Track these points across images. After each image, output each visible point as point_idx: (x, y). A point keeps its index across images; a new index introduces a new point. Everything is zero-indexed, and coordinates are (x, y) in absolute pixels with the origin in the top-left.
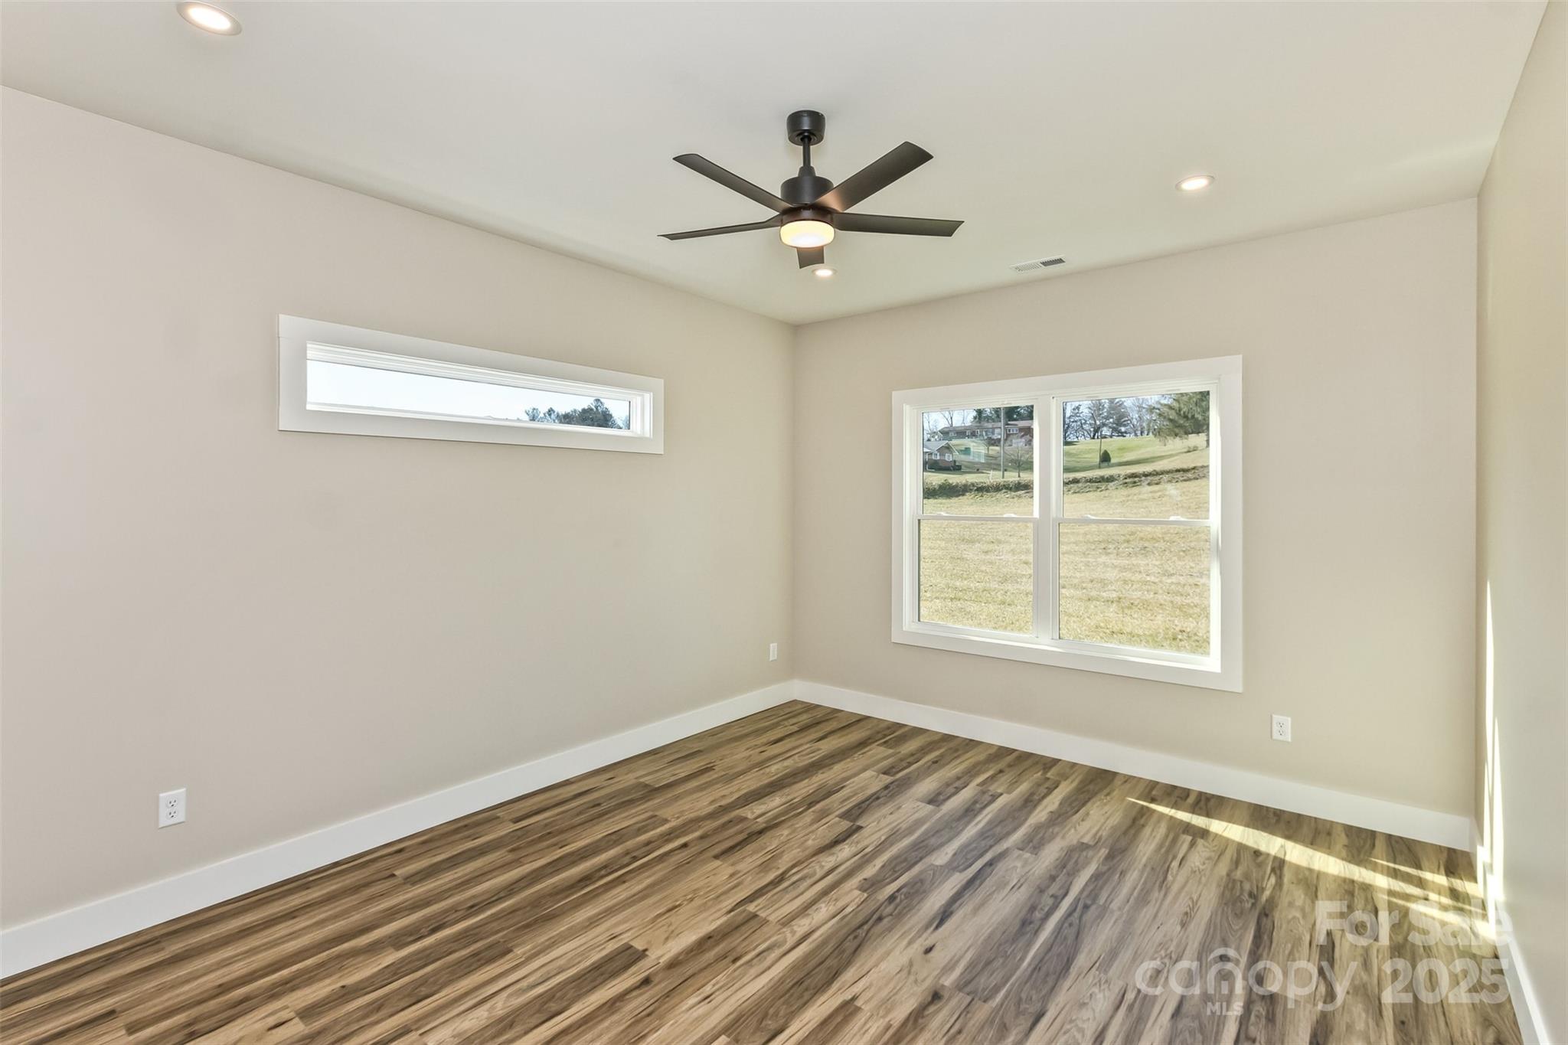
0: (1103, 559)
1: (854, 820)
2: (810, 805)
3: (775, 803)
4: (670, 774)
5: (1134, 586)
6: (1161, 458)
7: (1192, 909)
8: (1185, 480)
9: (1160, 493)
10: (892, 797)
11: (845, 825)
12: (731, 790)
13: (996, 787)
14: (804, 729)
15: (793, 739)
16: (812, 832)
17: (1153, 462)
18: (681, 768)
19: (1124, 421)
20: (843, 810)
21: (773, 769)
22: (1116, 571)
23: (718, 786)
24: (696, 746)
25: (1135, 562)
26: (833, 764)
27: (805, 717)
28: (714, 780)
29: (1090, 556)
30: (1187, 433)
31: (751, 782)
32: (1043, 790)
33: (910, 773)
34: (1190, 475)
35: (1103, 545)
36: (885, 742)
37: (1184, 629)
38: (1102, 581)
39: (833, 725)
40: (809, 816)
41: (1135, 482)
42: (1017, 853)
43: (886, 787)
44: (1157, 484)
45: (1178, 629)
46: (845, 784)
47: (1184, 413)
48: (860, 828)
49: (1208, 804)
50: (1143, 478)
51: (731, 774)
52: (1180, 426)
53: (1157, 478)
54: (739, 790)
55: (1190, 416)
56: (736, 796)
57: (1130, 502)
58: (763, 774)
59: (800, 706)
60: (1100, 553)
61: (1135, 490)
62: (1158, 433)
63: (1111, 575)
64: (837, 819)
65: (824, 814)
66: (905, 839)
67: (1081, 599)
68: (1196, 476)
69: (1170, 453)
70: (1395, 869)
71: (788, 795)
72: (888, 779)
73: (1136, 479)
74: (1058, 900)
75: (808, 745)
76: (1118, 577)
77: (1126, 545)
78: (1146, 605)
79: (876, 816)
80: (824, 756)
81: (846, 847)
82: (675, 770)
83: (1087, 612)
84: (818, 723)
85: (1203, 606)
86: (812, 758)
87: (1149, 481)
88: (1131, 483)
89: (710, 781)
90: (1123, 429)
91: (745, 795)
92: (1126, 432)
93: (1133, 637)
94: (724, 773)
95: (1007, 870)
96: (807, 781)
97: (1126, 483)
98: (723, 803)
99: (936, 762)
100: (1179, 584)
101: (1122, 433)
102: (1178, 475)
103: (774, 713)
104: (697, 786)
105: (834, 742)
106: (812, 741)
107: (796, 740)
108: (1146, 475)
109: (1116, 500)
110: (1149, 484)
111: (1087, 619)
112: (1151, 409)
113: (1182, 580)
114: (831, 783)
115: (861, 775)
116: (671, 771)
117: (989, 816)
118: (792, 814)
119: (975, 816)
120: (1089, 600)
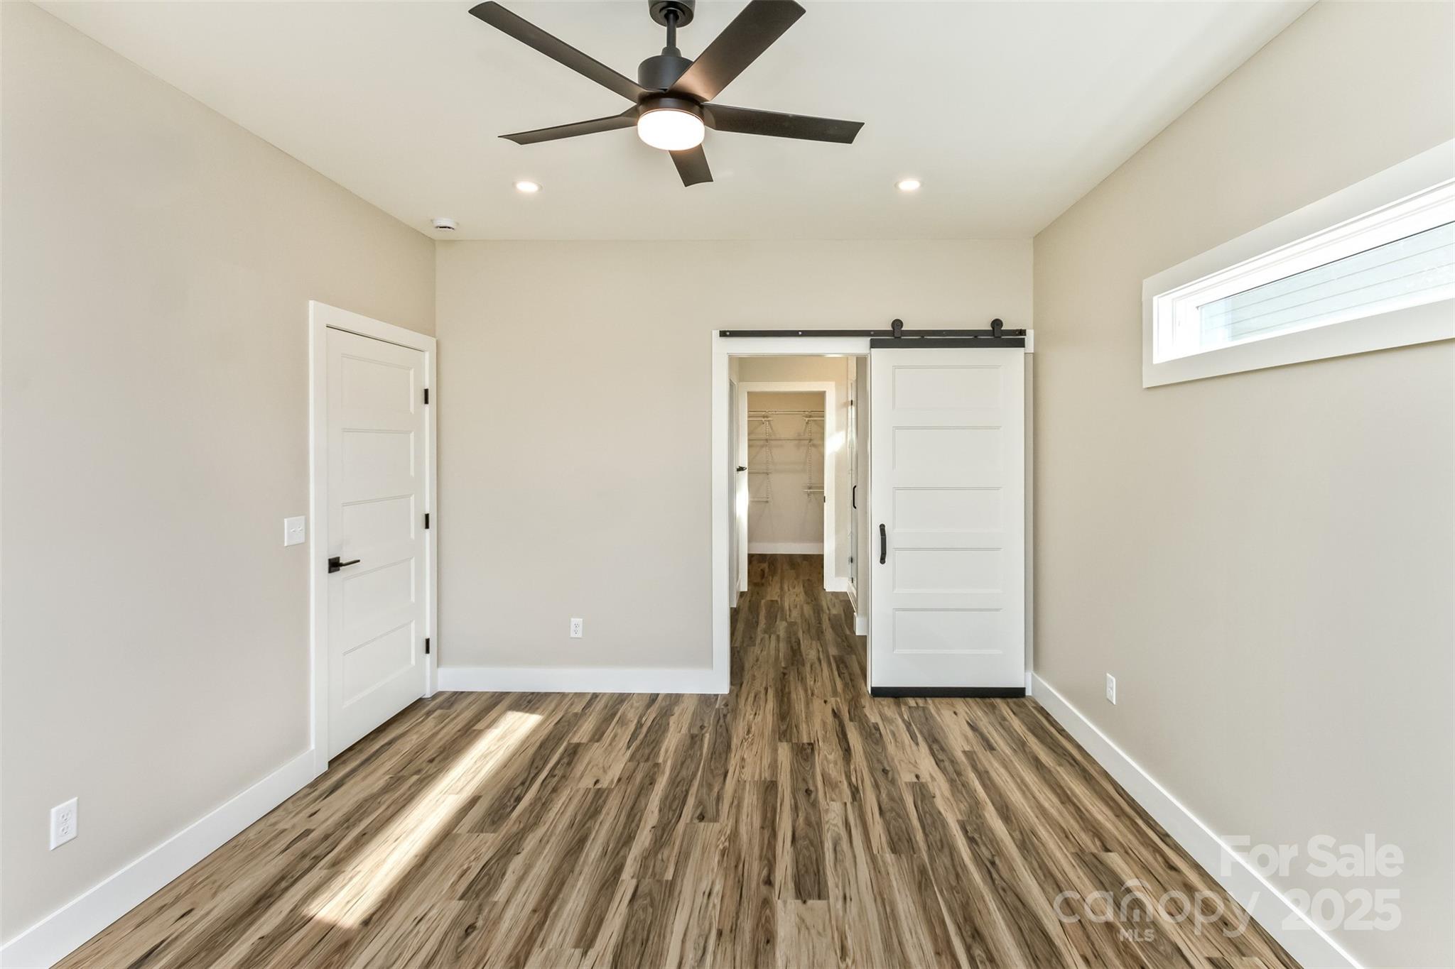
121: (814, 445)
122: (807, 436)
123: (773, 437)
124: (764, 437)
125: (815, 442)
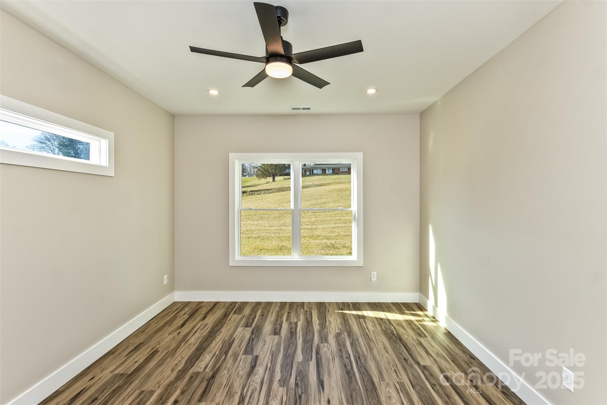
0: (249, 222)
1: (252, 354)
2: (226, 353)
3: (207, 359)
4: (133, 362)
5: (262, 231)
6: (258, 185)
7: (384, 345)
8: (269, 193)
9: (261, 198)
10: (258, 337)
11: (250, 358)
12: (178, 360)
13: (294, 319)
14: (191, 316)
15: (190, 321)
16: (238, 367)
17: (256, 186)
18: (137, 357)
19: (245, 171)
20: (243, 350)
21: (192, 340)
22: (255, 227)
23: (169, 360)
24: (138, 341)
25: (260, 223)
26: (220, 329)
27: (187, 309)
28: (163, 357)
29: (244, 221)
30: (267, 176)
31: (186, 352)
32: (309, 316)
33: (256, 324)
34: (270, 191)
35: (247, 217)
36: (235, 312)
37: (283, 245)
38: (251, 230)
39: (204, 311)
40: (230, 360)
41: (253, 194)
42: (322, 345)
43: (252, 333)
44: (260, 194)
45: (281, 245)
46: (233, 337)
47: (266, 169)
48: (257, 357)
49: (356, 306)
50: (255, 192)
51: (171, 350)
52: (265, 174)
53: (260, 192)
54: (182, 358)
55: (268, 171)
56: (183, 362)
57: (252, 201)
58: (189, 345)
59: (180, 305)
60: (247, 220)
61: (253, 196)
62: (258, 176)
63: (253, 228)
64: (244, 356)
65: (236, 356)
66: (279, 355)
67: (246, 238)
68: (272, 191)
69: (261, 183)
70: (411, 313)
71: (211, 352)
72: (250, 329)
73: (253, 193)
74: (349, 357)
75: (200, 324)
76: (256, 229)
77: (255, 216)
78: (268, 238)
79: (259, 348)
80: (212, 327)
81: (259, 368)
82: (135, 358)
83: (250, 243)
84: (197, 311)
85: (285, 237)
86: (207, 329)
87: (257, 193)
88: (251, 194)
89: (162, 358)
90: (245, 174)
91: (188, 359)
92: (245, 175)
93: (268, 251)
94: (166, 352)
95: (325, 354)
96: (214, 342)
97: (250, 194)
98: (180, 367)
99: (262, 316)
100: (276, 229)
101: (244, 175)
102: (266, 191)
103: (169, 311)
104: (156, 364)
105: (212, 318)
106: (200, 321)
107: (192, 322)
108: (256, 191)
109: (247, 200)
110: (257, 194)
111: (250, 246)
112: (254, 167)
113: (277, 228)
114: (227, 338)
115: (237, 331)
116: (133, 360)
117: (301, 333)
118: (221, 361)
119: (296, 334)
120: (249, 238)
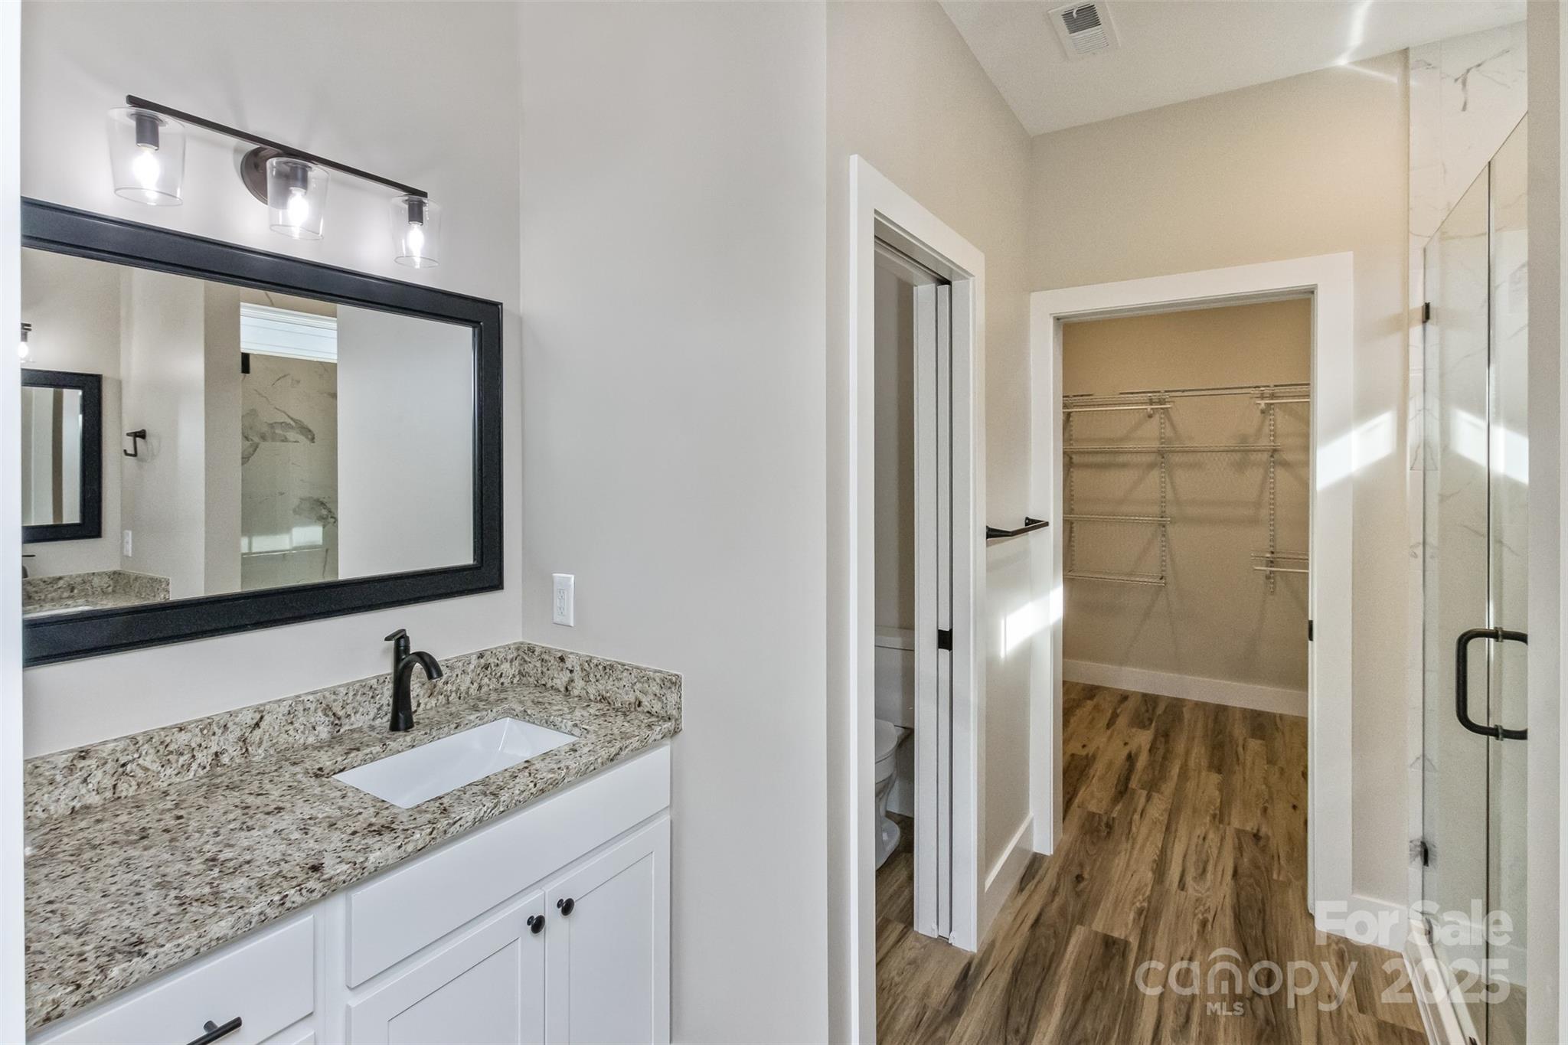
121: (1285, 464)
122: (1265, 442)
123: (1177, 445)
124: (1155, 445)
125: (1288, 457)
